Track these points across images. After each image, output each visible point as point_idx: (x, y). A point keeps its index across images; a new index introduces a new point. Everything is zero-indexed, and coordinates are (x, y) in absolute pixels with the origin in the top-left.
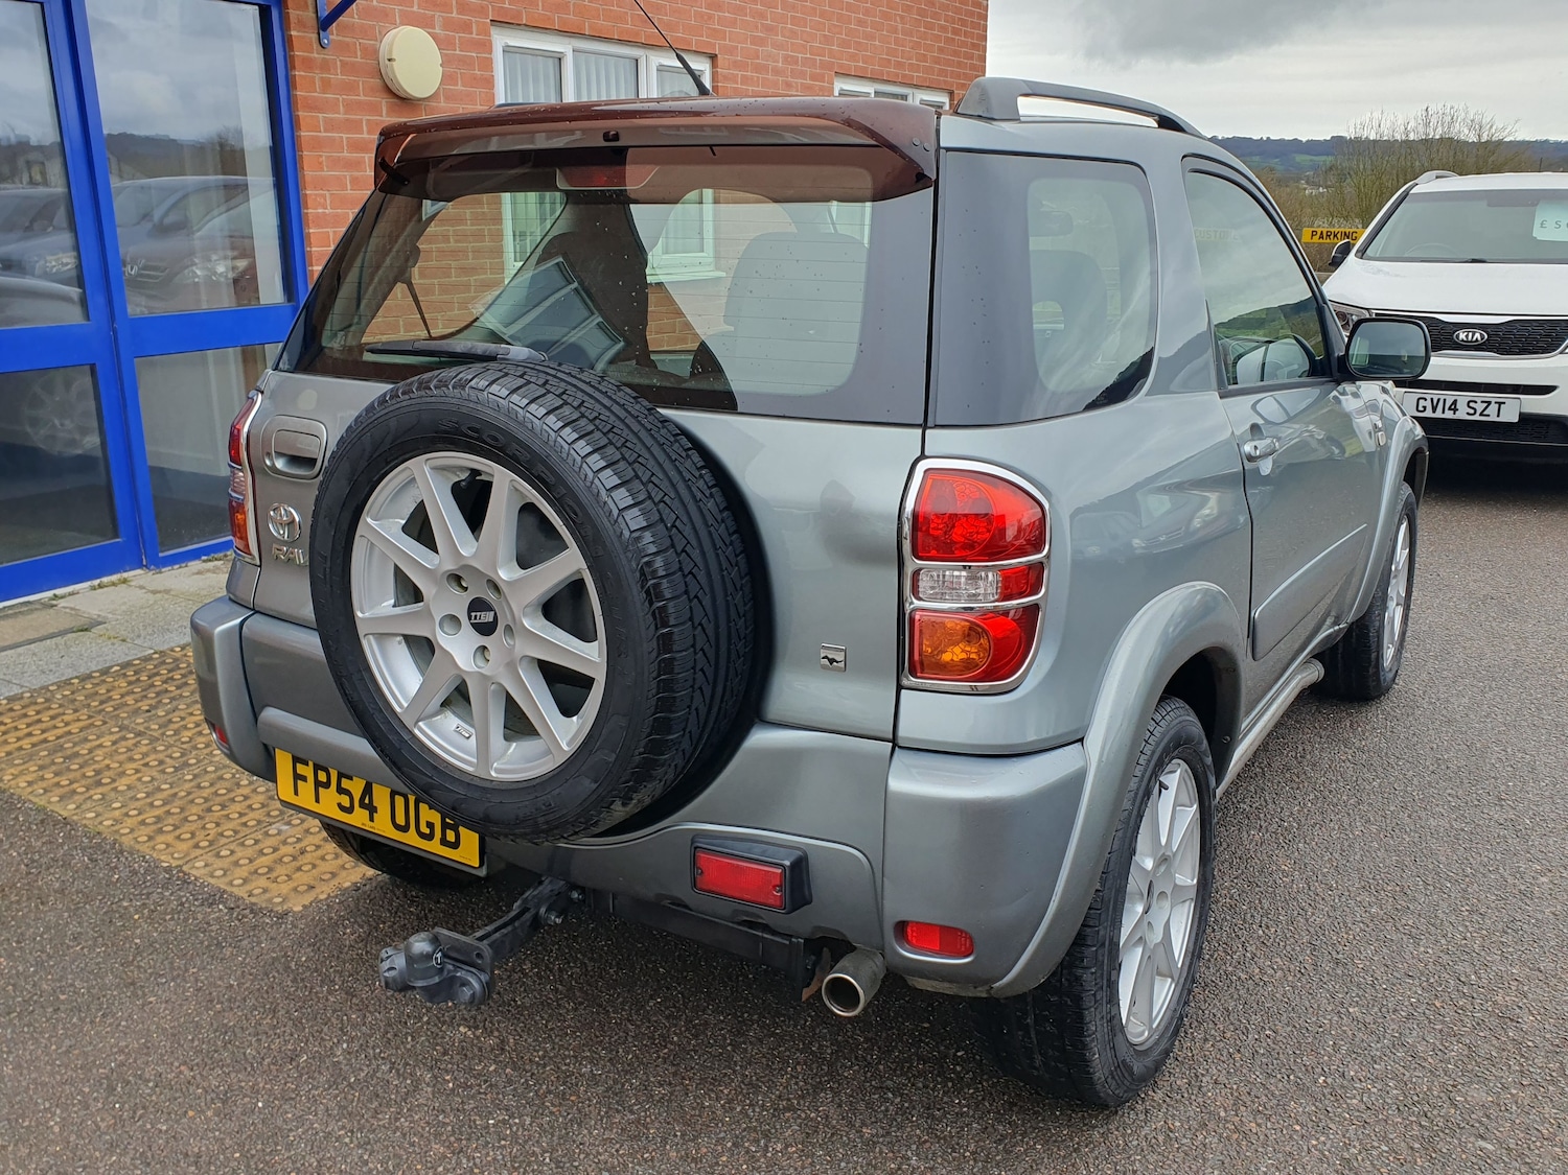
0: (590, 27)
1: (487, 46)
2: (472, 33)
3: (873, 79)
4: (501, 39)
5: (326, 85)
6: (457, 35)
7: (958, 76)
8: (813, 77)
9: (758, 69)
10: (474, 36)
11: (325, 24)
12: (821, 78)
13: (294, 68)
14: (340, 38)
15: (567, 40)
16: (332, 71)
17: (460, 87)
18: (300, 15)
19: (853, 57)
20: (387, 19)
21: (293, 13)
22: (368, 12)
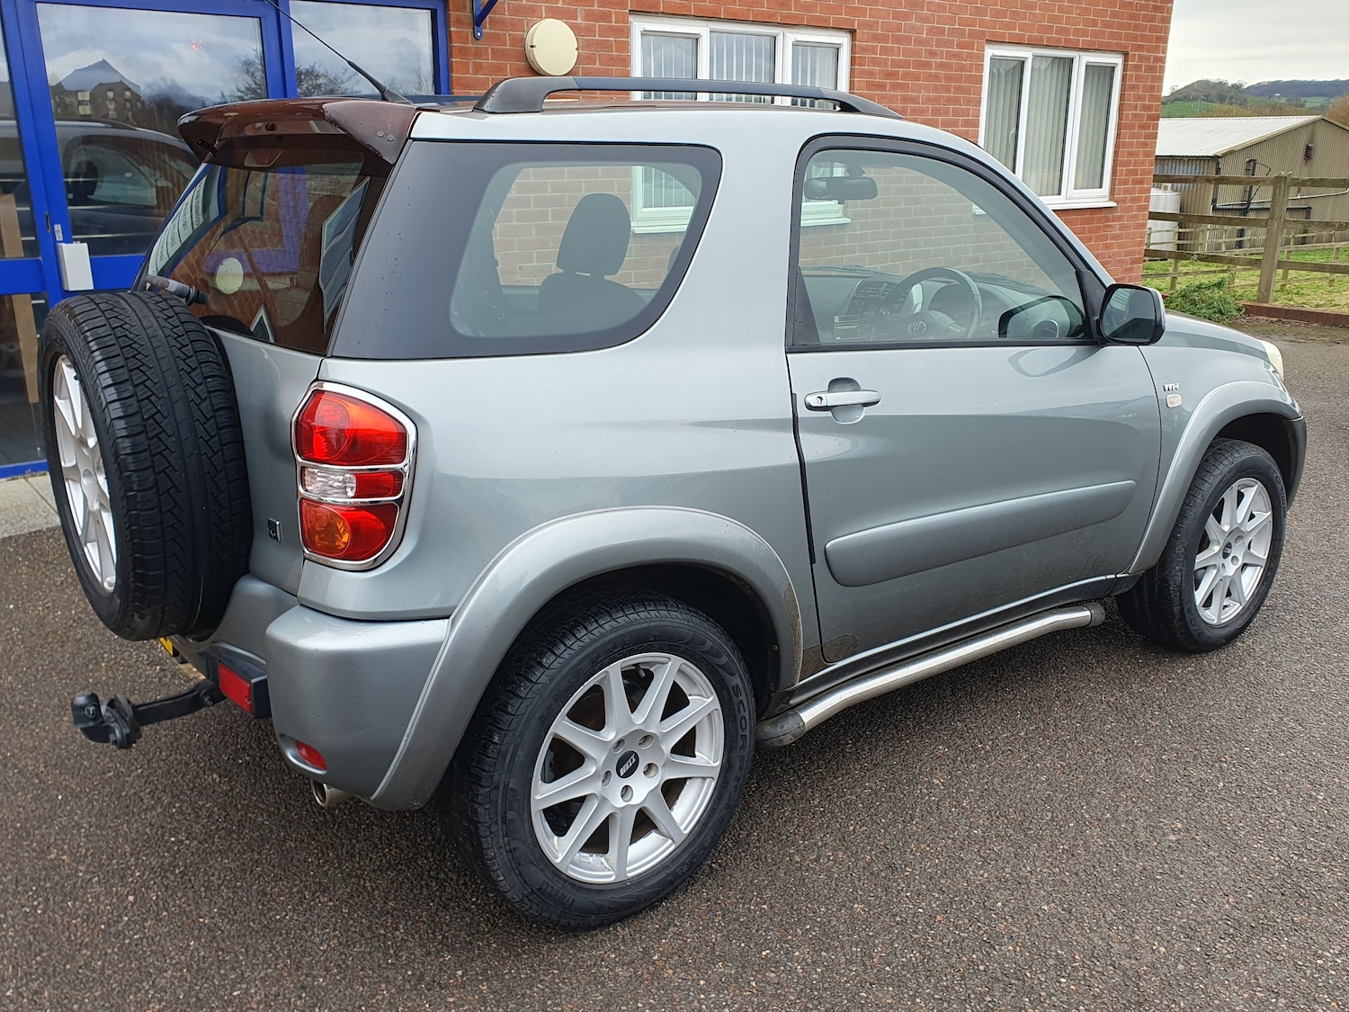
0: (725, 12)
1: (626, 32)
2: (611, 22)
3: (1031, 45)
4: (638, 25)
5: (478, 68)
6: (597, 24)
7: (1134, 38)
8: (960, 46)
9: (898, 40)
10: (613, 24)
11: (478, 21)
12: (970, 46)
13: (452, 56)
14: (493, 31)
15: (704, 23)
16: (484, 57)
17: (597, 66)
18: (460, 15)
19: (1007, 26)
20: (533, 14)
21: (453, 14)
22: (518, 10)
